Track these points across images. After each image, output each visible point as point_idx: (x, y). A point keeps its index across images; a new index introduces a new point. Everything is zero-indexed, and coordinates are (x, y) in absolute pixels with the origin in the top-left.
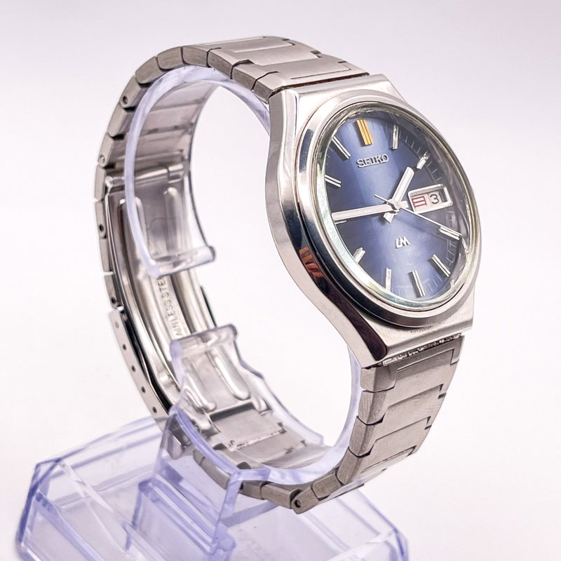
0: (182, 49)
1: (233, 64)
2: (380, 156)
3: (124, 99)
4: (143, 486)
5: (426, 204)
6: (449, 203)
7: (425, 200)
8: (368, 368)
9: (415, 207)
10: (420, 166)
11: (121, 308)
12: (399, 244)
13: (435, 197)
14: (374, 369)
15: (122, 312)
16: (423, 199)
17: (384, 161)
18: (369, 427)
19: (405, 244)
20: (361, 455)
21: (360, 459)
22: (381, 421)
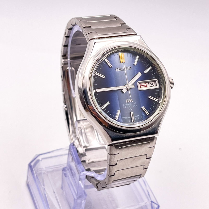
0: (75, 18)
1: (83, 27)
2: (127, 67)
3: (65, 33)
4: (64, 170)
5: (146, 86)
6: (158, 87)
7: (146, 85)
8: (108, 145)
9: (141, 87)
10: (146, 72)
11: (66, 106)
12: (128, 101)
13: (152, 84)
14: (109, 146)
15: (66, 107)
16: (145, 84)
17: (129, 69)
18: (111, 166)
19: (130, 101)
20: (110, 175)
21: (110, 177)
22: (116, 165)
